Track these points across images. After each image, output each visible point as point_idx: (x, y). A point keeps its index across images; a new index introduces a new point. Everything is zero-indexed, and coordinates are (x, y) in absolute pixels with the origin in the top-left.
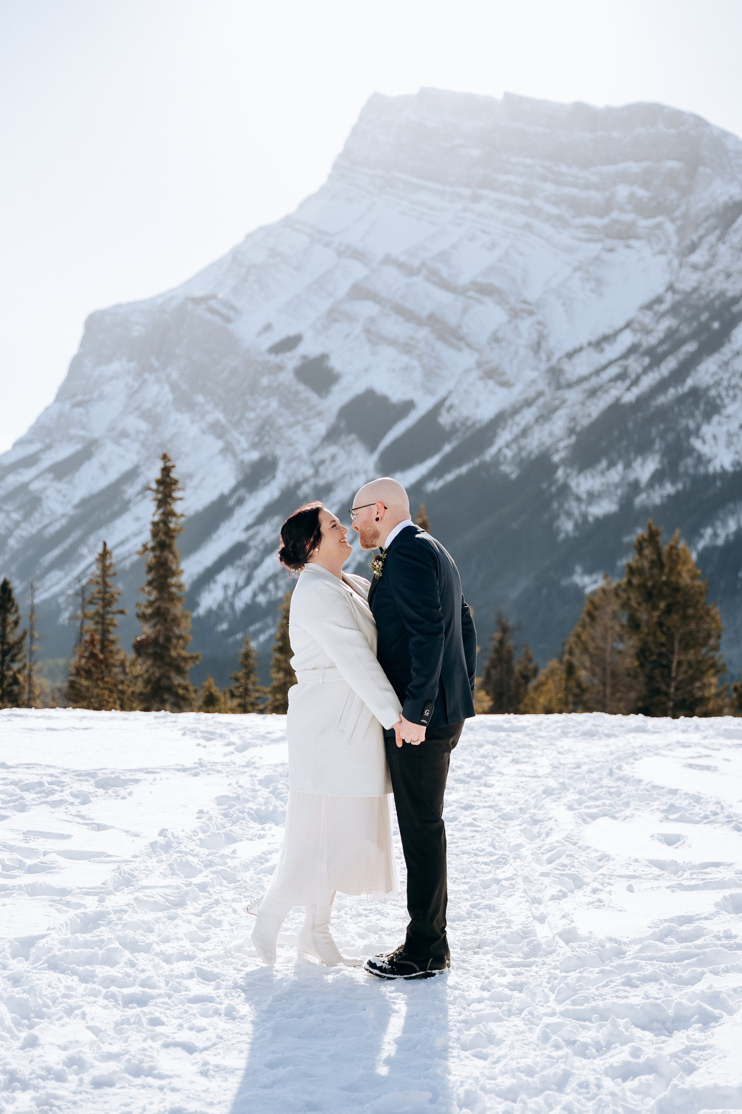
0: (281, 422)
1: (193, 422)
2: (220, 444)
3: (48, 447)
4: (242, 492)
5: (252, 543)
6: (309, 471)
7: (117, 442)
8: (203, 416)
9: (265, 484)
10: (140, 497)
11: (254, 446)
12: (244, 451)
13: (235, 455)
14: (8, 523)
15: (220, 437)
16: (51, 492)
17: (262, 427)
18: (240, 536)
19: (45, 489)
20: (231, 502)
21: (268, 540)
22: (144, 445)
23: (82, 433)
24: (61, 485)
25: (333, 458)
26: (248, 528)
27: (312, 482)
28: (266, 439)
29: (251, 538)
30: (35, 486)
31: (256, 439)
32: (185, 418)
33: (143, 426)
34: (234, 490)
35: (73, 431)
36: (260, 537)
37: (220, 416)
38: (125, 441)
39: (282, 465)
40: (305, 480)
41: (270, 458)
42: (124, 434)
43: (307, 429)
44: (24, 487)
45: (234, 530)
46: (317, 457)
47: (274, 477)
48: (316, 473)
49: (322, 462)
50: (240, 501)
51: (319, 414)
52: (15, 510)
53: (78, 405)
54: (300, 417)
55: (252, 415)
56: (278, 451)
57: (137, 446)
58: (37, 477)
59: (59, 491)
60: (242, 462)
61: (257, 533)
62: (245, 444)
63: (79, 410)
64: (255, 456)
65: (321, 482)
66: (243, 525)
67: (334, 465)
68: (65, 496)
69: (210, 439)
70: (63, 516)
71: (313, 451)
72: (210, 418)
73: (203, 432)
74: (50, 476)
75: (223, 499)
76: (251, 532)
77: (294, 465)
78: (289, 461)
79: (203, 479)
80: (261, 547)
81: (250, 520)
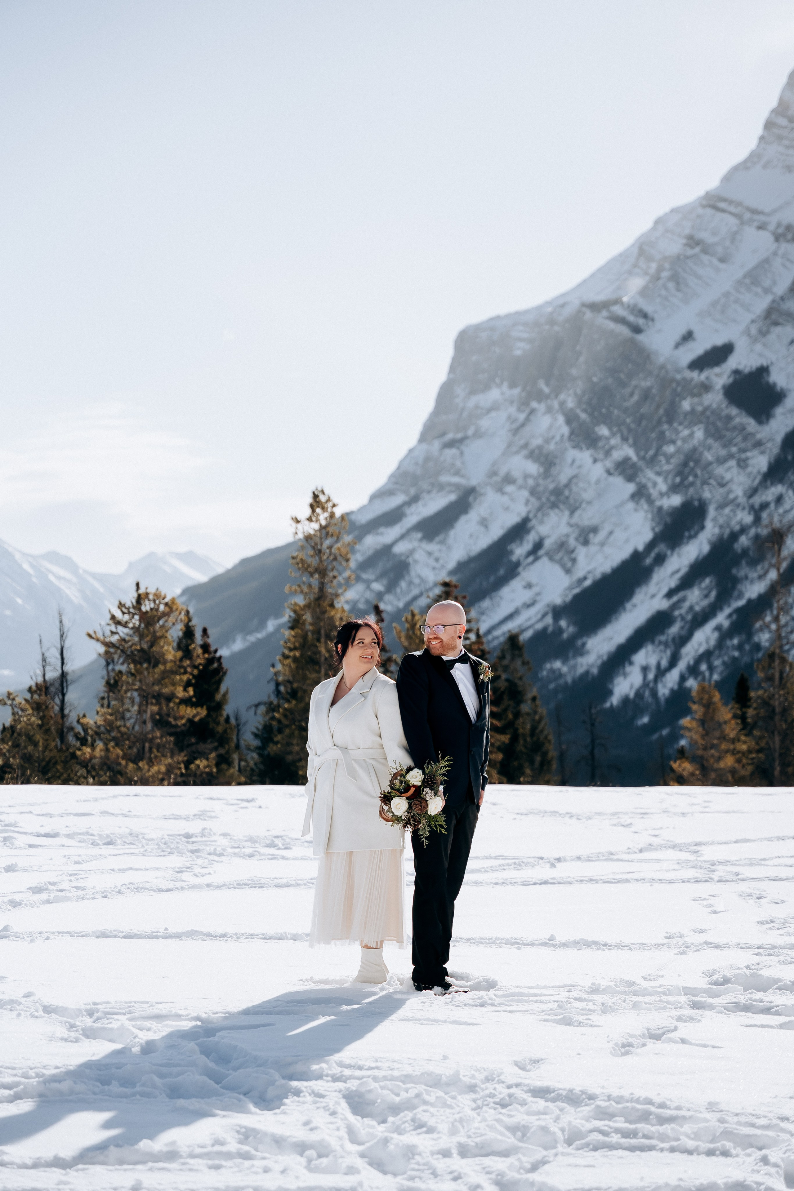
0: (708, 456)
1: (595, 461)
2: (631, 488)
3: (415, 499)
4: (661, 547)
5: (677, 613)
6: (748, 519)
7: (500, 490)
8: (608, 453)
9: (691, 537)
10: (531, 559)
11: (674, 489)
12: (662, 495)
13: (650, 501)
14: (369, 595)
15: (630, 479)
16: (420, 555)
17: (685, 464)
18: (661, 604)
19: (412, 552)
20: (648, 561)
21: (697, 608)
22: (533, 492)
23: (456, 480)
24: (432, 547)
25: (779, 500)
26: (670, 594)
27: (752, 532)
28: (691, 479)
29: (675, 606)
30: (400, 548)
31: (678, 480)
32: (584, 456)
33: (533, 468)
34: (651, 546)
35: (445, 478)
36: (687, 604)
37: (630, 452)
38: (510, 489)
39: (712, 512)
40: (743, 530)
41: (696, 503)
42: (509, 480)
43: (742, 464)
44: (386, 550)
45: (653, 596)
46: (757, 500)
47: (702, 528)
48: (757, 520)
49: (764, 506)
50: (660, 560)
51: (759, 444)
52: (376, 580)
53: (451, 444)
54: (734, 449)
55: (670, 449)
56: (707, 494)
57: (525, 493)
58: (402, 537)
59: (430, 554)
60: (660, 509)
61: (683, 600)
62: (663, 487)
63: (451, 452)
64: (676, 500)
65: (764, 532)
66: (665, 590)
67: (781, 511)
68: (437, 560)
69: (618, 481)
70: (436, 585)
71: (753, 492)
72: (617, 455)
73: (609, 473)
74: (419, 535)
75: (636, 557)
76: (675, 599)
77: (727, 510)
78: (721, 506)
79: (611, 533)
80: (689, 617)
81: (673, 583)
